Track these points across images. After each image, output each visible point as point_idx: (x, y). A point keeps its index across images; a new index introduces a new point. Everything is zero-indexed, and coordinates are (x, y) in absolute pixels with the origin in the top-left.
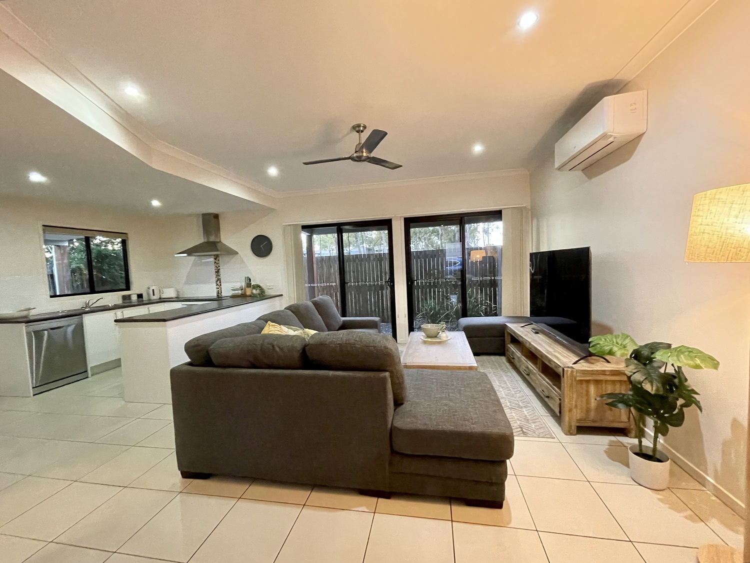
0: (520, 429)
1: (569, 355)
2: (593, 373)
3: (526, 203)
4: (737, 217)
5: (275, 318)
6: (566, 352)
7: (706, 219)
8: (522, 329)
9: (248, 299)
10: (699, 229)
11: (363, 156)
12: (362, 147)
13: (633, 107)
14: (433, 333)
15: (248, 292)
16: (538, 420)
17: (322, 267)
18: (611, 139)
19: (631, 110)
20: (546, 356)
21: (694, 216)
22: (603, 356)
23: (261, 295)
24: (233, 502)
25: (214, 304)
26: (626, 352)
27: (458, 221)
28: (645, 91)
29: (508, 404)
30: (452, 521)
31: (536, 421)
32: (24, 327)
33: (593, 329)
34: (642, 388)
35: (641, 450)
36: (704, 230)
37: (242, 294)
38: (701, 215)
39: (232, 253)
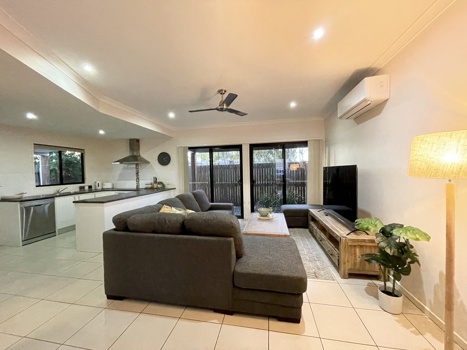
0: (314, 274)
1: (345, 229)
2: (358, 241)
3: (322, 138)
4: (436, 152)
5: (169, 203)
6: (342, 227)
7: (419, 152)
8: (318, 212)
9: (155, 190)
10: (414, 158)
11: (224, 108)
12: (223, 103)
13: (382, 84)
14: (265, 214)
15: (155, 186)
17: (201, 172)
18: (369, 102)
19: (381, 86)
20: (331, 230)
21: (412, 150)
22: (366, 231)
23: (163, 188)
24: (137, 314)
25: (135, 193)
26: (376, 229)
27: (282, 147)
28: (389, 75)
29: (308, 258)
30: (269, 330)
31: (325, 269)
32: (19, 205)
33: (359, 214)
34: (385, 251)
35: (385, 289)
36: (418, 158)
37: (151, 187)
38: (416, 149)
39: (146, 162)
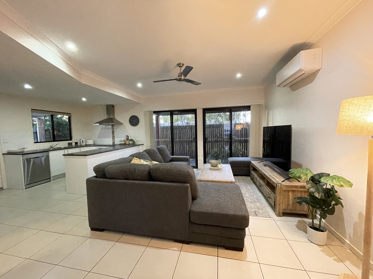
0: (255, 213)
1: (280, 177)
2: (291, 186)
3: (262, 102)
4: (362, 112)
5: (139, 156)
6: (278, 176)
7: (347, 113)
8: (258, 164)
9: (127, 146)
10: (343, 118)
11: (182, 78)
13: (315, 56)
14: (215, 165)
15: (127, 142)
16: (264, 209)
17: (163, 131)
18: (303, 72)
19: (314, 58)
20: (269, 178)
21: (341, 111)
22: (298, 179)
23: (133, 144)
24: (114, 243)
25: (111, 148)
26: (307, 177)
27: (229, 111)
28: (321, 49)
29: (250, 200)
30: (218, 257)
31: (263, 209)
32: (21, 157)
33: (292, 165)
34: (314, 196)
35: (313, 225)
36: (346, 118)
37: (124, 144)
38: (344, 111)
39: (120, 124)
